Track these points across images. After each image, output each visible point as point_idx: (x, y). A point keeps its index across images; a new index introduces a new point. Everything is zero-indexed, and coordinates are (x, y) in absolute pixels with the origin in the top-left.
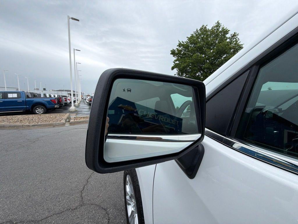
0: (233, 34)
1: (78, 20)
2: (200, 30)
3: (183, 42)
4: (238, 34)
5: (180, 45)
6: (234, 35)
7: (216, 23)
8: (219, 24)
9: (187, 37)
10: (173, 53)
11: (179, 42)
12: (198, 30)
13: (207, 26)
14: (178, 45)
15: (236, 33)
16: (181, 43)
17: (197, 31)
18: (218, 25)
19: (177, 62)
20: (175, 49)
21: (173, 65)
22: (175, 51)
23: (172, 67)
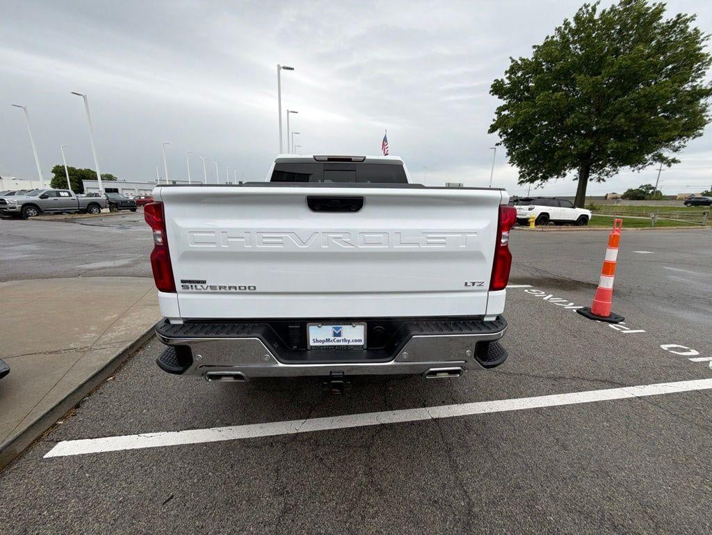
0: (675, 19)
1: (292, 69)
2: (574, 18)
3: (523, 60)
4: (695, 16)
5: (514, 69)
6: (675, 22)
9: (534, 47)
10: (498, 89)
11: (513, 61)
13: (598, 3)
14: (508, 69)
15: (686, 15)
16: (517, 64)
17: (567, 25)
19: (506, 112)
20: (502, 80)
21: (494, 120)
22: (503, 84)
23: (492, 126)
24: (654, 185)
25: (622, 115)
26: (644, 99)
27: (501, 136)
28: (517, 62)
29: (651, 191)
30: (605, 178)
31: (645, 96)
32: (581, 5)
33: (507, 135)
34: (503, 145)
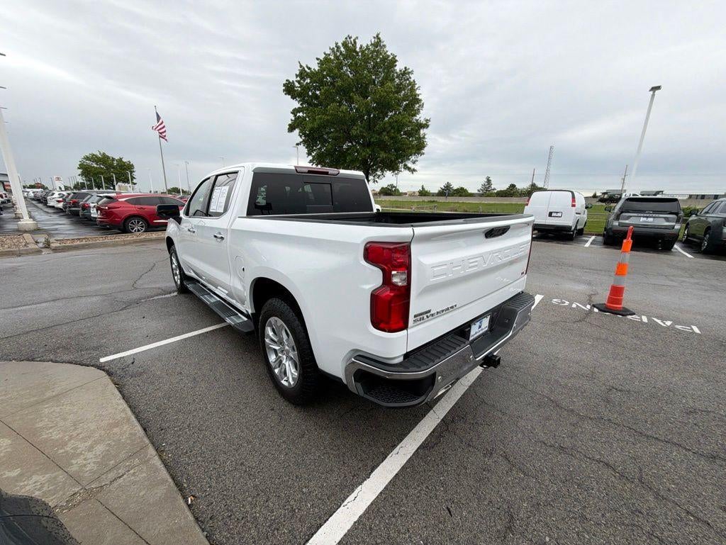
2: (343, 44)
3: (309, 69)
4: (413, 71)
5: (302, 74)
6: (404, 72)
7: (374, 38)
8: (380, 41)
9: (318, 59)
10: (289, 89)
11: (301, 66)
12: (340, 44)
13: (357, 38)
14: (298, 73)
15: (409, 69)
16: (305, 70)
17: (338, 48)
18: (378, 43)
19: (301, 115)
20: (293, 81)
21: (292, 120)
22: (294, 86)
23: (290, 125)
24: (395, 185)
25: (385, 133)
26: (395, 124)
27: (301, 136)
28: (304, 68)
29: (394, 189)
30: (377, 179)
31: (396, 122)
32: (346, 36)
33: (305, 136)
34: (302, 145)
